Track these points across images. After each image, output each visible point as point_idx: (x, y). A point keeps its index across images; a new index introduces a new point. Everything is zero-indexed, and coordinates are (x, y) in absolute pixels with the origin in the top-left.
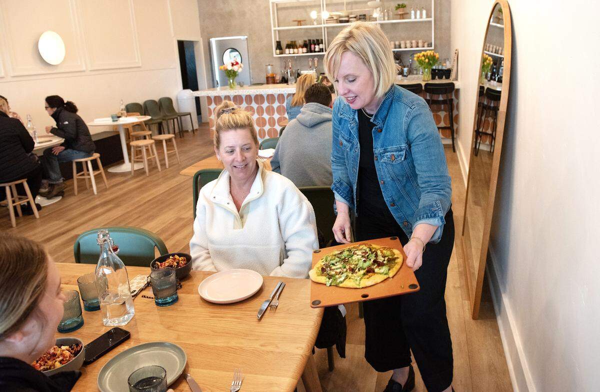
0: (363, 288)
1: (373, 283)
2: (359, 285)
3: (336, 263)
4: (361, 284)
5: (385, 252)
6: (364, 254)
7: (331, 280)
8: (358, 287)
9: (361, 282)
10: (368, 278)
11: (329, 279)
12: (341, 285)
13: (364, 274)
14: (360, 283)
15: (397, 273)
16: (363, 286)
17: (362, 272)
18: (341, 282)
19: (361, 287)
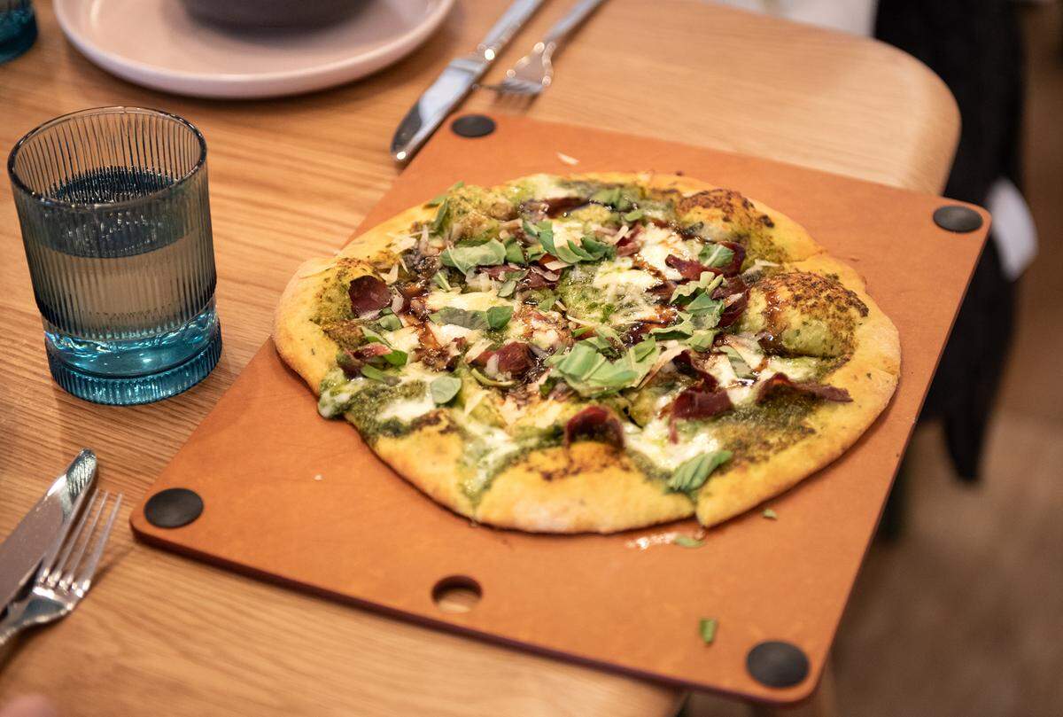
0: (487, 526)
1: (564, 523)
2: (475, 499)
3: (478, 270)
4: (488, 498)
5: (793, 317)
6: (673, 274)
7: (360, 382)
8: (463, 506)
9: (500, 483)
10: (548, 477)
11: (351, 373)
12: (386, 445)
13: (558, 436)
14: (487, 486)
15: (757, 509)
16: (495, 516)
17: (556, 412)
18: (396, 429)
19: (480, 514)
